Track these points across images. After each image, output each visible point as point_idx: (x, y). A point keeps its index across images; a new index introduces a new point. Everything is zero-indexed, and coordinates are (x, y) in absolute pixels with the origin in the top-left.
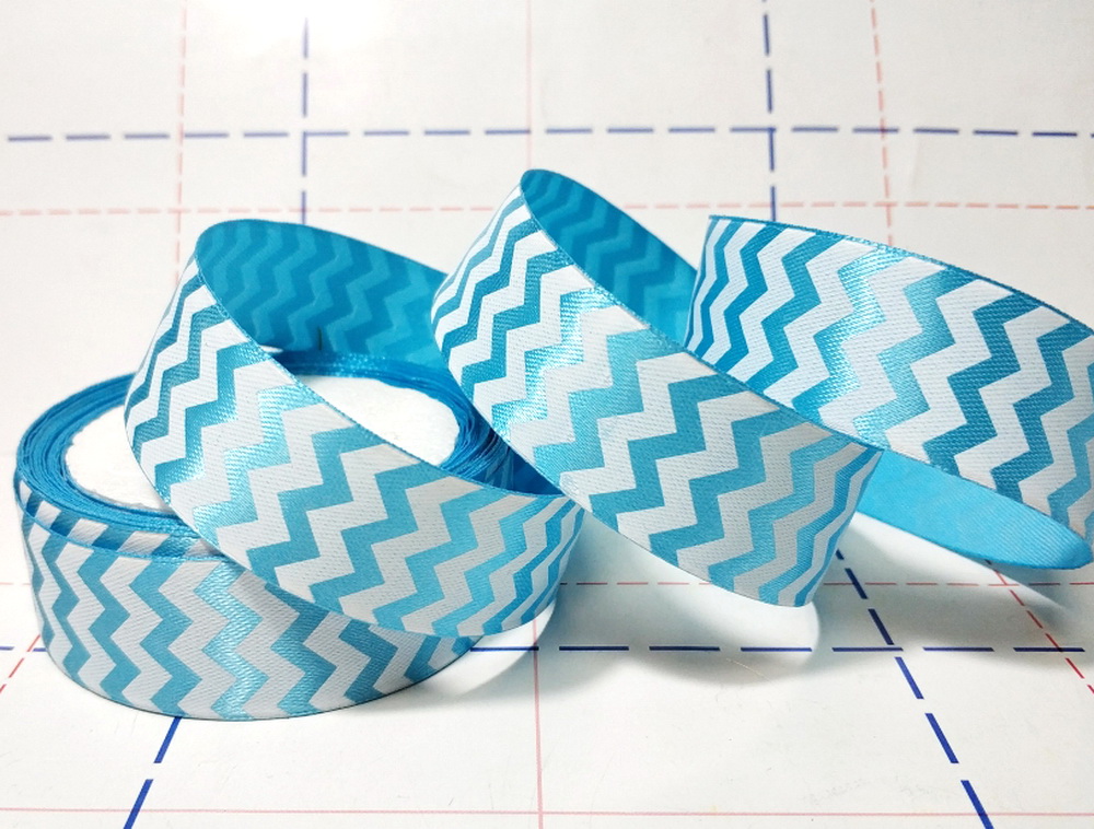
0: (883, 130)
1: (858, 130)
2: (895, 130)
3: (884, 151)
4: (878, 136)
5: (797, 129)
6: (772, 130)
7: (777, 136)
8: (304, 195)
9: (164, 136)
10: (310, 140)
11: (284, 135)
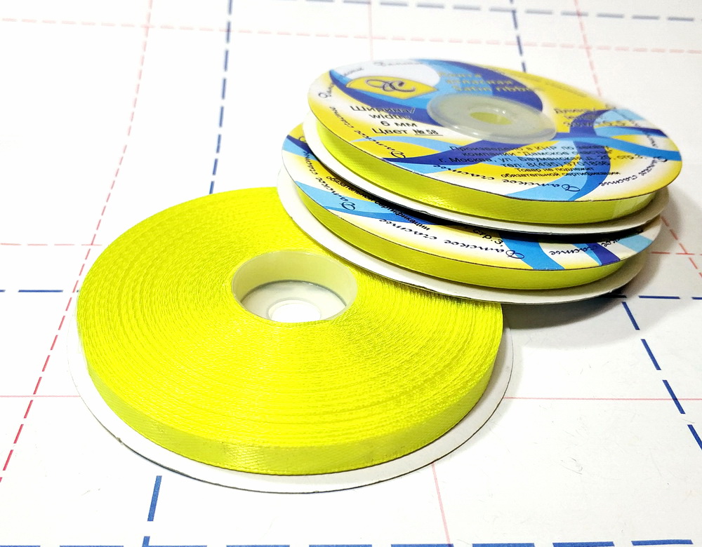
0: (579, 14)
1: (565, 14)
2: (586, 15)
3: (581, 25)
4: (577, 17)
5: (529, 12)
6: (514, 12)
7: (518, 15)
8: (229, 24)
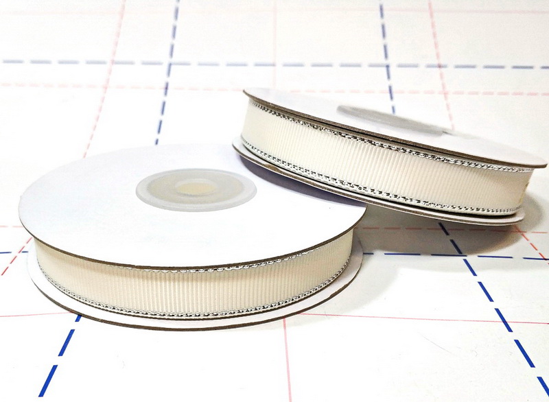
0: (440, 66)
1: (429, 66)
2: (445, 66)
3: (441, 75)
4: (438, 69)
5: (400, 66)
6: (388, 67)
7: (391, 69)
8: (167, 84)
9: (104, 63)
10: (173, 67)
11: (160, 64)
